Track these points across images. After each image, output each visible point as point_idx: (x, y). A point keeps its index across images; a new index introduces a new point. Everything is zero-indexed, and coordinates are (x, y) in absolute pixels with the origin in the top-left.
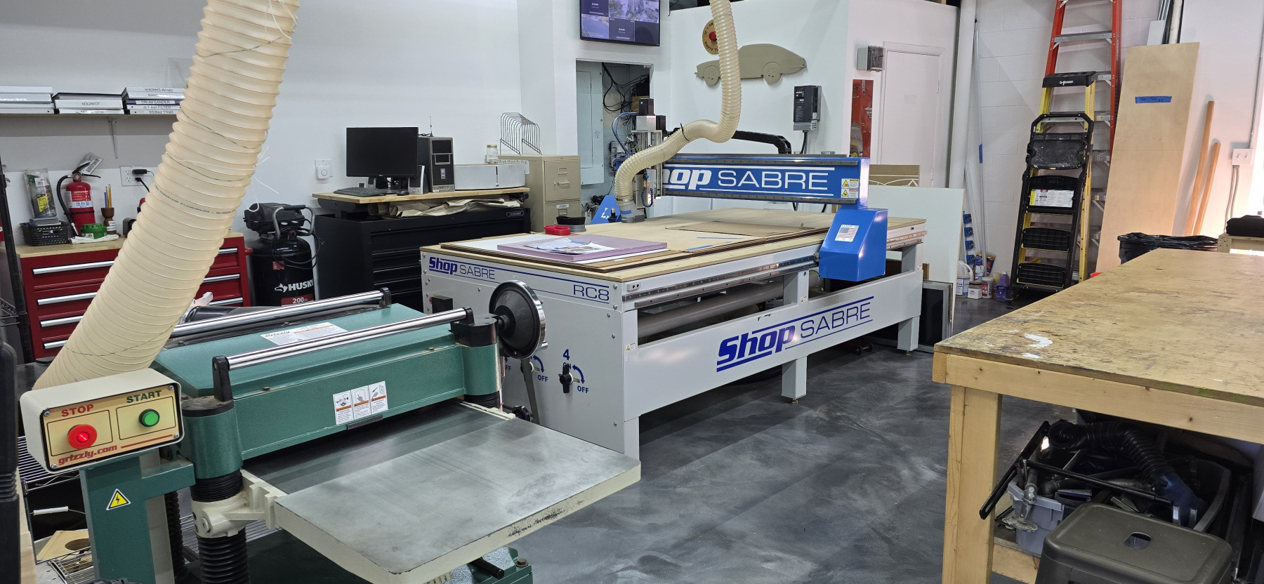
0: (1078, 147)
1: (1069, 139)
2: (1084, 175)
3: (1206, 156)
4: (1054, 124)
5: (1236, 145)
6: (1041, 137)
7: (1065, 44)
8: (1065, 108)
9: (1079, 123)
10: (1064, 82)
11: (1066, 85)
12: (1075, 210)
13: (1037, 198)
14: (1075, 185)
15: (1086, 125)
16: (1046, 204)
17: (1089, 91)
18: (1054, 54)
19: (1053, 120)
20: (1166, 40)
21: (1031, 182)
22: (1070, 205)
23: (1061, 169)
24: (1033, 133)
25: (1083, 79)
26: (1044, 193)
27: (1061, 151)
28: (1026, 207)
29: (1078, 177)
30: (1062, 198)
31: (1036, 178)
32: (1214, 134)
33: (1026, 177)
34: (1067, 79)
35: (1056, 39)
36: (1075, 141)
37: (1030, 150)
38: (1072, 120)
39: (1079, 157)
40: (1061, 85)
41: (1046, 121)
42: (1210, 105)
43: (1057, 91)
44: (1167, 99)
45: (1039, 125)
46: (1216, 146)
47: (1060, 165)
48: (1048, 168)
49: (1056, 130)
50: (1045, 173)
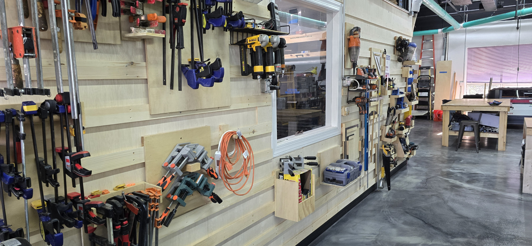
0: (428, 83)
1: (426, 81)
2: (430, 89)
3: (455, 84)
5: (461, 82)
6: (420, 81)
7: (423, 60)
8: (423, 74)
9: (428, 77)
12: (428, 97)
13: (420, 94)
14: (428, 91)
15: (430, 78)
16: (422, 95)
17: (429, 70)
19: (422, 77)
20: (445, 60)
21: (418, 91)
22: (427, 95)
24: (418, 80)
25: (428, 68)
27: (424, 84)
28: (417, 96)
29: (429, 89)
30: (425, 94)
32: (456, 80)
34: (425, 68)
35: (421, 59)
36: (427, 81)
37: (418, 83)
38: (426, 77)
39: (429, 85)
41: (420, 77)
42: (455, 73)
43: (422, 70)
44: (446, 72)
45: (419, 78)
46: (457, 82)
47: (424, 87)
48: (422, 88)
49: (422, 79)
50: (421, 89)
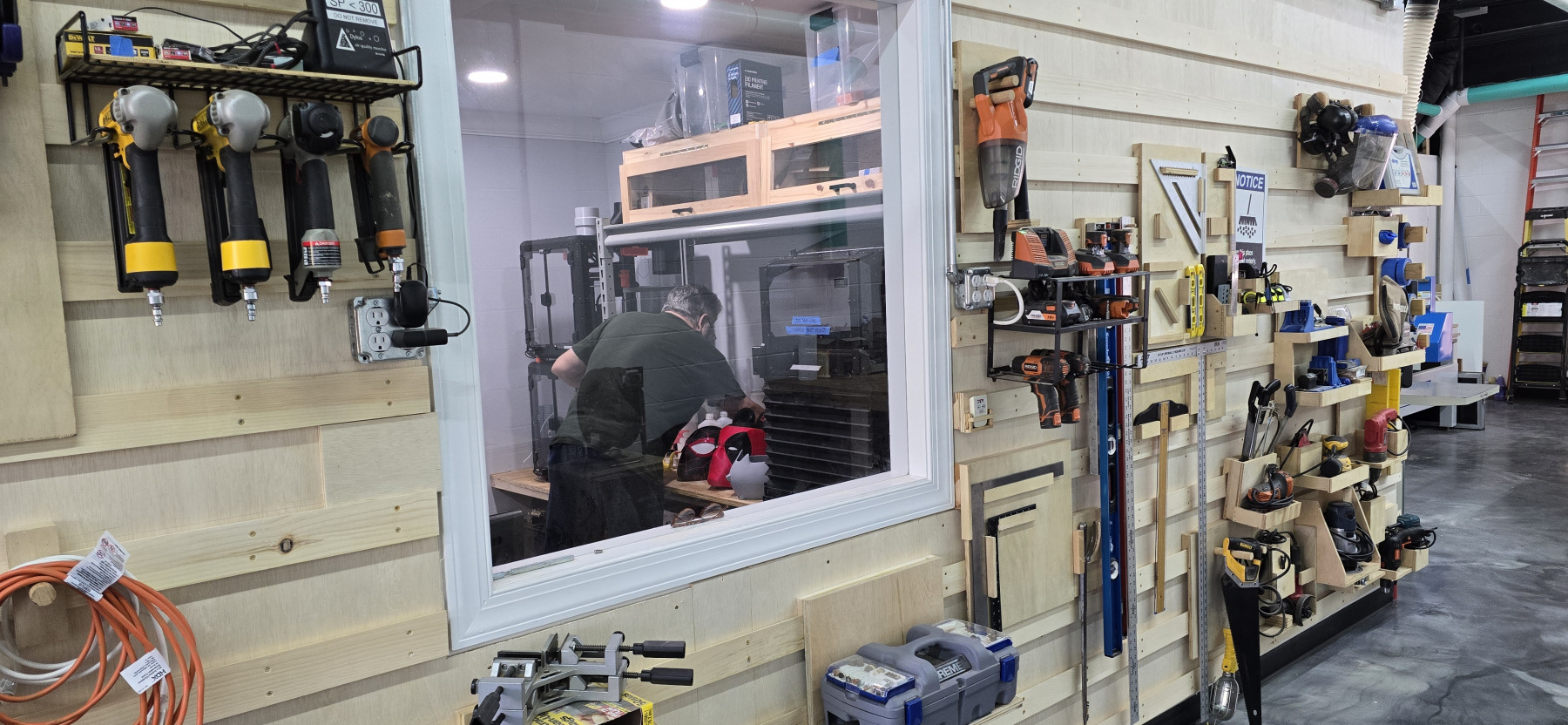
0: (1562, 267)
1: (1553, 261)
4: (1537, 249)
6: (1529, 260)
7: (1540, 185)
8: (1544, 236)
9: (1561, 248)
10: (1545, 216)
11: (1547, 218)
12: (1564, 319)
13: (1528, 310)
14: (1563, 298)
16: (1537, 314)
18: (1531, 193)
19: (1537, 246)
21: (1521, 298)
22: (1560, 314)
23: (1549, 285)
24: (1519, 257)
25: (1562, 212)
26: (1535, 305)
27: (1547, 271)
28: (1518, 317)
29: (1564, 291)
30: (1551, 309)
31: (1525, 294)
33: (1516, 292)
34: (1547, 213)
35: (1533, 181)
36: (1559, 263)
37: (1519, 271)
38: (1555, 246)
39: (1563, 276)
40: (1543, 218)
41: (1531, 247)
43: (1536, 222)
45: (1525, 251)
47: (1548, 282)
48: (1537, 285)
49: (1541, 254)
50: (1534, 289)
